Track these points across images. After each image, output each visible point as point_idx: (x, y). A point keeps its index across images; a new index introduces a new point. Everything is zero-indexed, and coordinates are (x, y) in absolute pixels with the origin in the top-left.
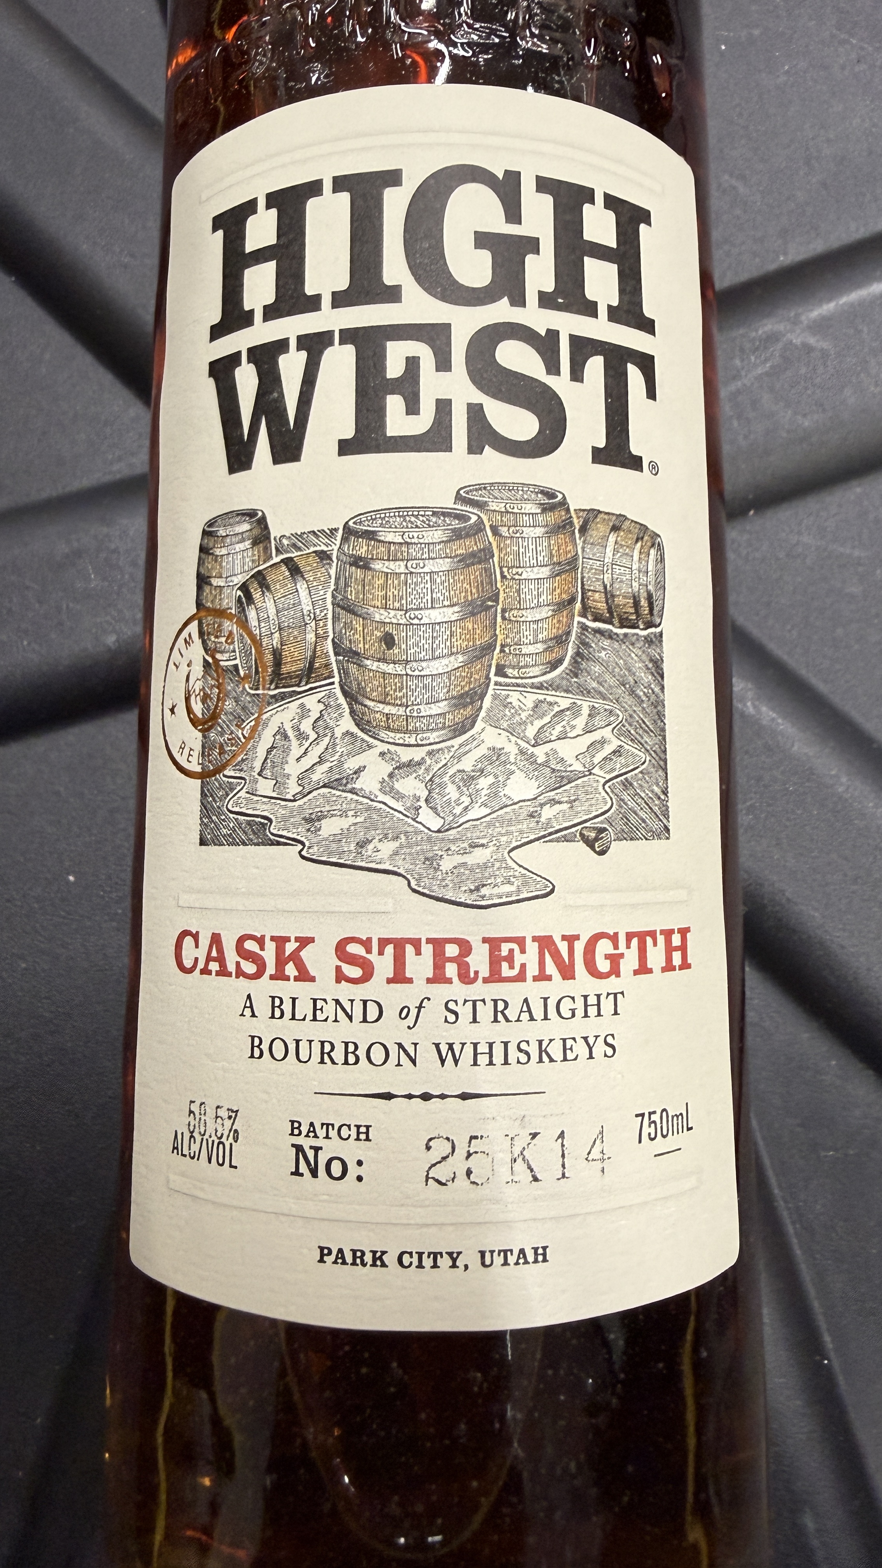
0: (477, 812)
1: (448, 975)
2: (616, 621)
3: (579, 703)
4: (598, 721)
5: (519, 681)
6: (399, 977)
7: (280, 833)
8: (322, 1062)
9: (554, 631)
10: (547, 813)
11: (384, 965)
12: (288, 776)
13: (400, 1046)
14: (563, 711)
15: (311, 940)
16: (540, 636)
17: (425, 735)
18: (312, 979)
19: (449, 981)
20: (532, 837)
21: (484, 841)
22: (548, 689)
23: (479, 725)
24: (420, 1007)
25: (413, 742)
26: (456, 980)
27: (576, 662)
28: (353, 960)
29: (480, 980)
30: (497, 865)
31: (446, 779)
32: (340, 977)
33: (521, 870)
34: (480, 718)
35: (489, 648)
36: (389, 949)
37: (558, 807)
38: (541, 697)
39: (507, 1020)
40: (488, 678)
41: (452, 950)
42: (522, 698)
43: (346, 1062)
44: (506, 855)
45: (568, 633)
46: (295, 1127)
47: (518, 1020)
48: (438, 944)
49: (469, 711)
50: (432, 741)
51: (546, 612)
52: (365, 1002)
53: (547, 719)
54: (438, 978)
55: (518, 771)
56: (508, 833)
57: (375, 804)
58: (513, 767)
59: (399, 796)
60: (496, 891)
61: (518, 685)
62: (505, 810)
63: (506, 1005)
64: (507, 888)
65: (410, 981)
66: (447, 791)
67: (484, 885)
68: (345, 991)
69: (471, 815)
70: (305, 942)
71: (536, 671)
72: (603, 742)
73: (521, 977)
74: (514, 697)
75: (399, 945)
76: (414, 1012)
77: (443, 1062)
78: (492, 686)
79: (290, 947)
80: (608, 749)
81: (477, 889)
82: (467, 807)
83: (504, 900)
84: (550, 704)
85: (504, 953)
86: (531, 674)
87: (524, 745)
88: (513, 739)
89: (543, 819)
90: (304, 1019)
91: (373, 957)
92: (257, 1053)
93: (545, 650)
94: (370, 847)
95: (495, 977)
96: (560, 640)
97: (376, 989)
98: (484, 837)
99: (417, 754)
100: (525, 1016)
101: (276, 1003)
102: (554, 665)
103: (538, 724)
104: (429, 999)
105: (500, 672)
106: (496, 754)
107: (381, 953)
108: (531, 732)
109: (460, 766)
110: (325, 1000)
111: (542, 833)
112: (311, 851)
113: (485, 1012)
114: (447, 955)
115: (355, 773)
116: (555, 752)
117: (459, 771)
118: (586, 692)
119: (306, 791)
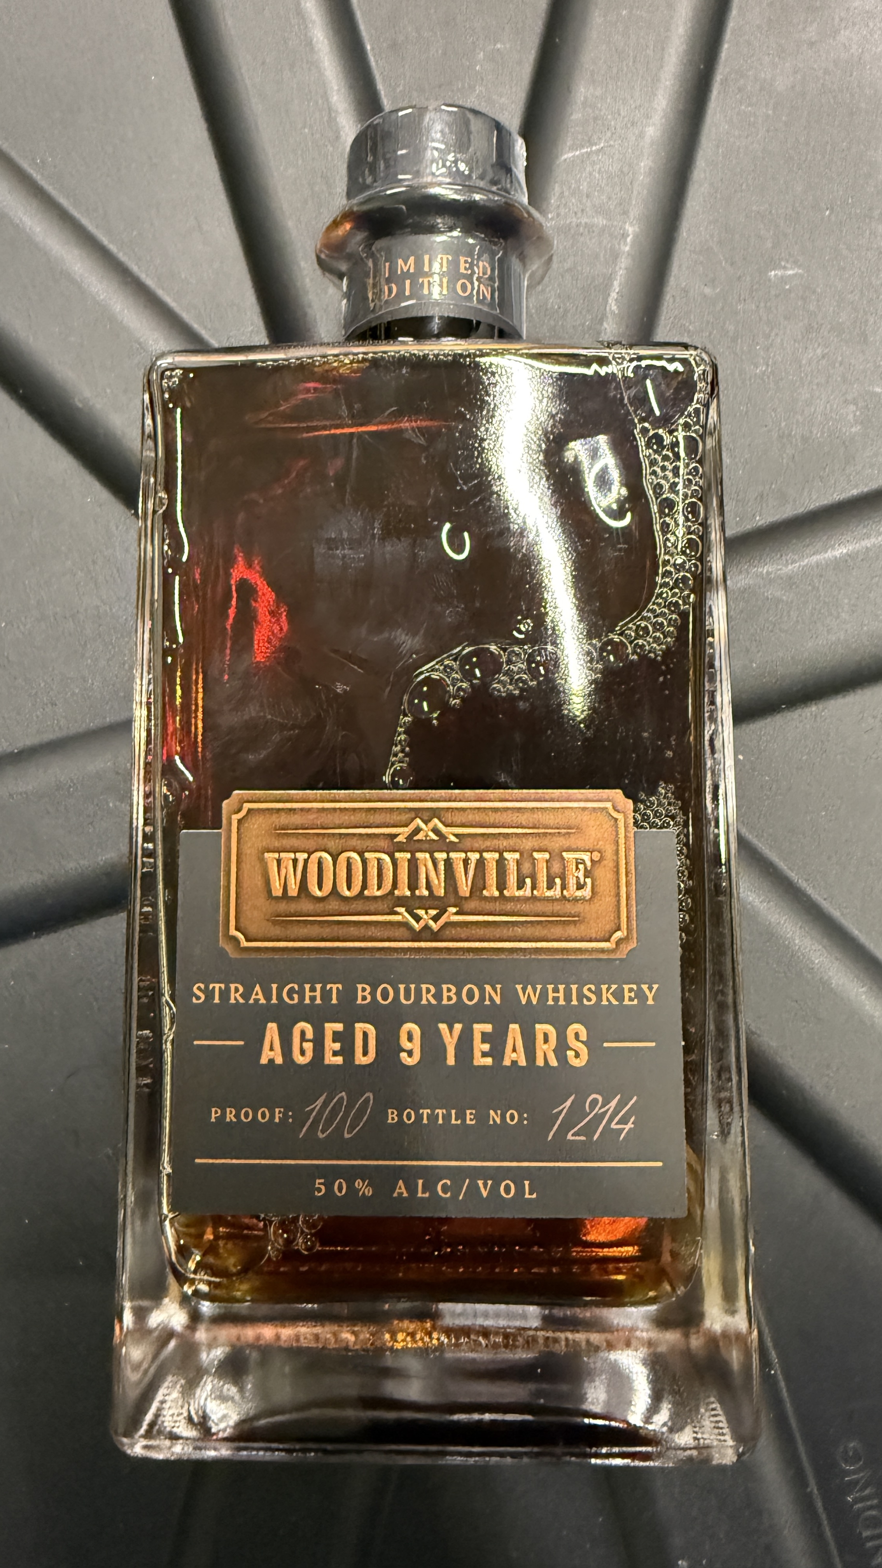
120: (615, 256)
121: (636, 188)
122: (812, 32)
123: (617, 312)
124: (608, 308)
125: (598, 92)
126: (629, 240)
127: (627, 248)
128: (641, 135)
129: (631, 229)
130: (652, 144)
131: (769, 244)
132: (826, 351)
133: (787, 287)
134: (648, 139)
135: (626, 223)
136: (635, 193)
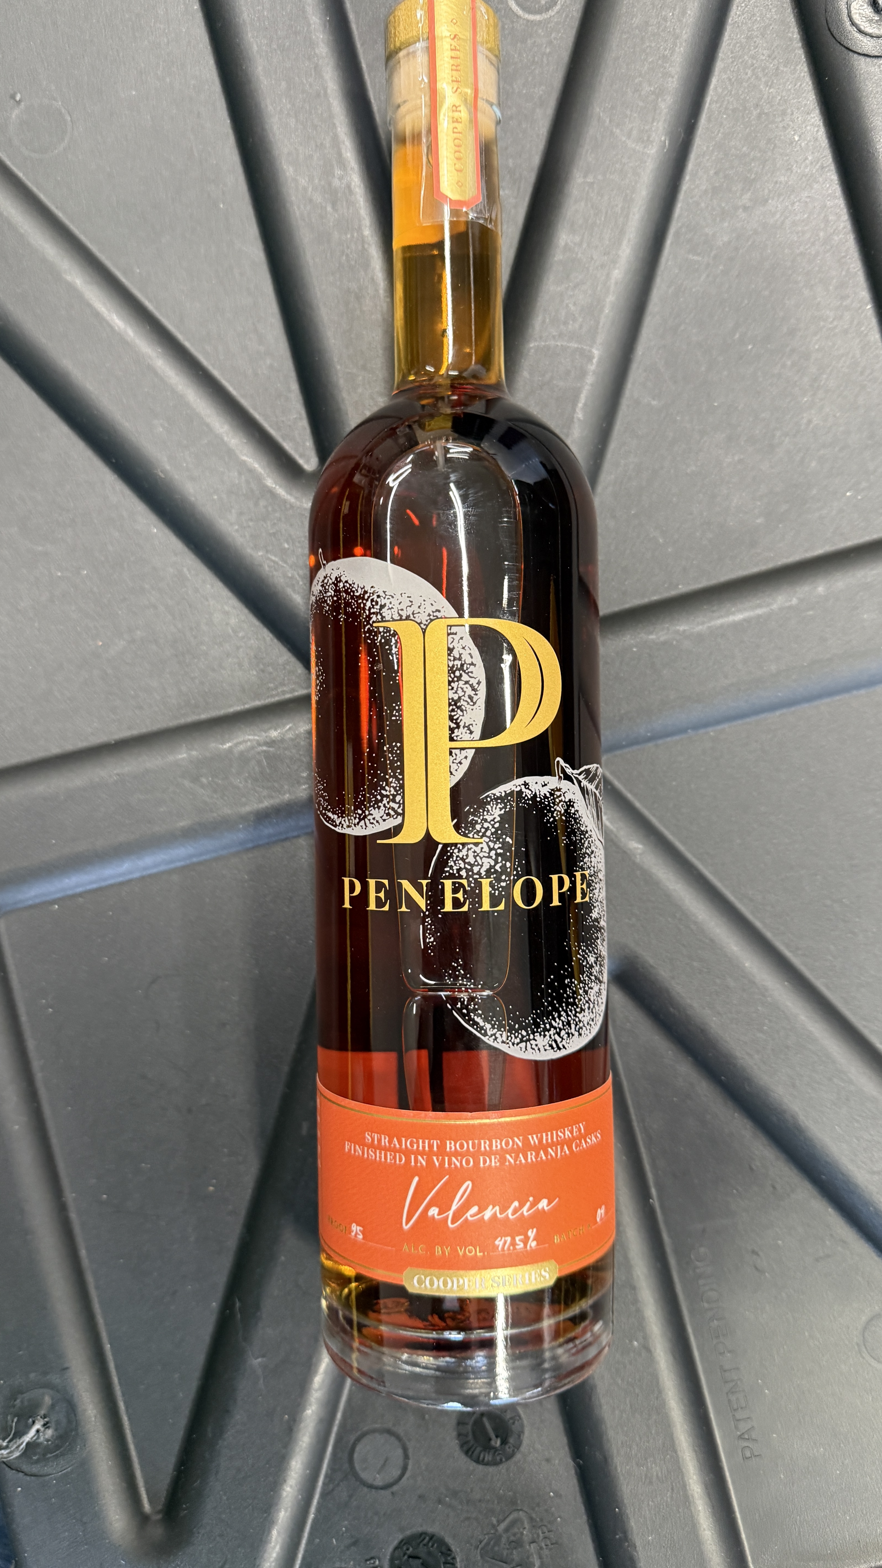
120: (583, 374)
121: (603, 320)
122: (746, 199)
123: (582, 419)
124: (575, 416)
125: (577, 239)
126: (595, 361)
127: (592, 367)
128: (608, 276)
129: (596, 353)
130: (616, 283)
131: (703, 369)
132: (742, 457)
133: (716, 404)
134: (613, 281)
135: (592, 347)
136: (601, 324)
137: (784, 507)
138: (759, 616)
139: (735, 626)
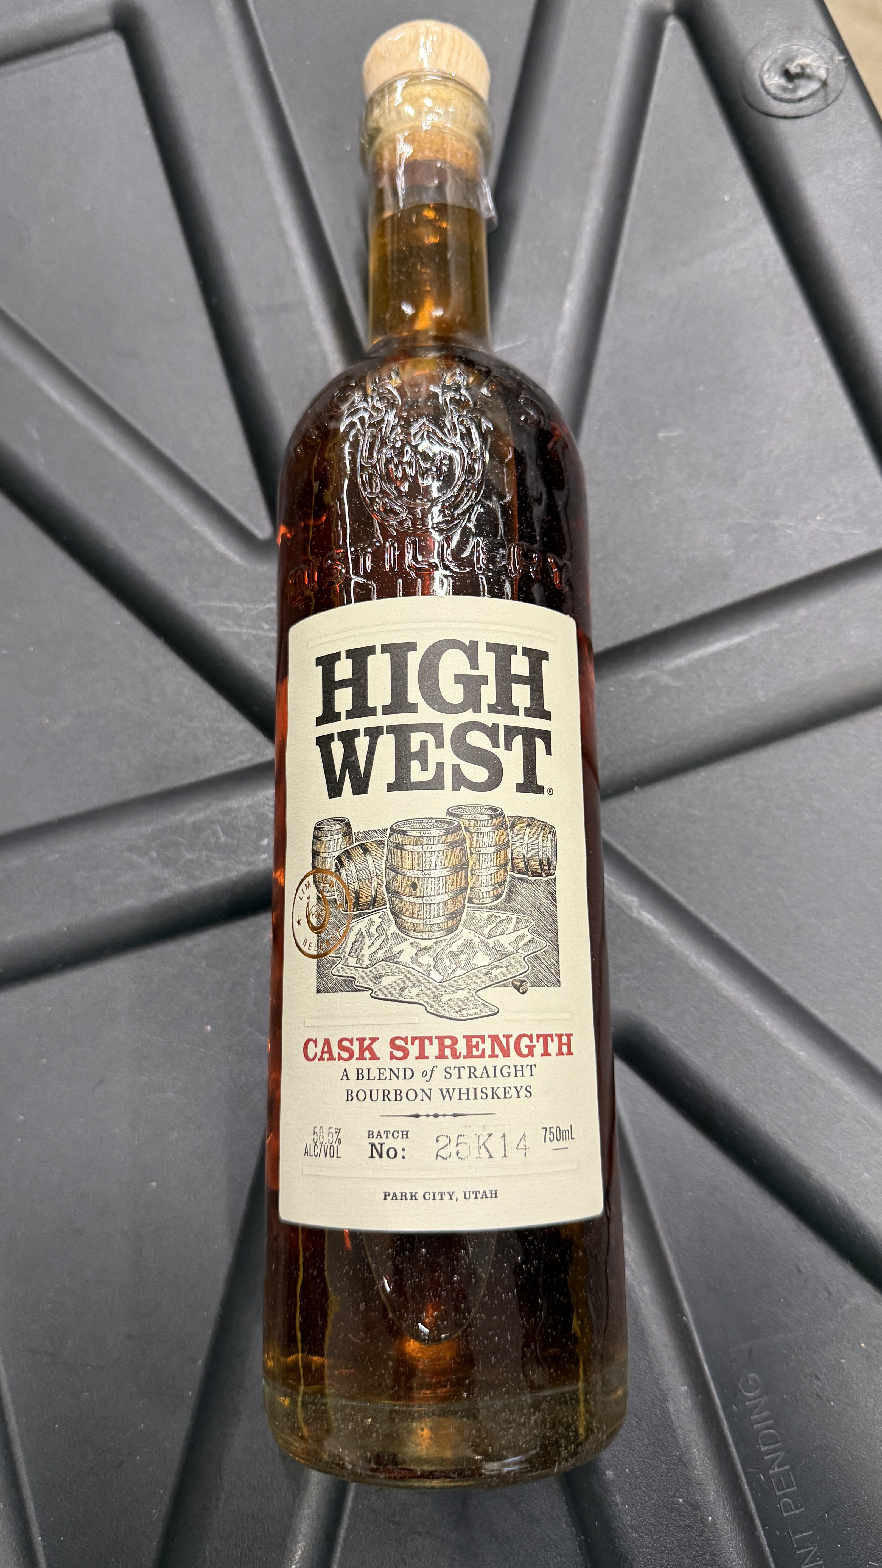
0: (459, 972)
1: (446, 1054)
2: (530, 874)
3: (511, 916)
4: (520, 925)
5: (480, 906)
6: (422, 1056)
7: (361, 985)
8: (384, 1100)
9: (498, 879)
10: (495, 972)
11: (414, 1050)
12: (364, 956)
13: (423, 1090)
14: (502, 920)
15: (377, 1039)
16: (490, 882)
17: (433, 934)
18: (378, 1059)
19: (447, 1058)
20: (487, 985)
21: (463, 987)
22: (494, 909)
23: (460, 928)
24: (432, 1071)
25: (427, 937)
26: (450, 1057)
27: (509, 895)
28: (399, 1048)
29: (462, 1057)
30: (470, 999)
31: (444, 955)
32: (392, 1057)
33: (482, 1001)
34: (460, 925)
35: (465, 889)
36: (417, 1042)
37: (500, 970)
38: (491, 914)
39: (476, 1077)
40: (464, 904)
41: (448, 1042)
42: (481, 914)
43: (396, 1100)
44: (474, 994)
45: (505, 881)
46: (370, 1134)
47: (481, 1077)
48: (441, 1039)
49: (454, 922)
50: (436, 936)
51: (493, 870)
52: (405, 1069)
53: (494, 925)
54: (441, 1056)
55: (480, 951)
56: (475, 983)
57: (408, 969)
58: (477, 949)
59: (420, 965)
60: (469, 1012)
61: (479, 908)
62: (473, 971)
63: (475, 1070)
64: (475, 1010)
65: (427, 1058)
66: (444, 962)
67: (463, 1009)
68: (395, 1064)
69: (457, 973)
70: (374, 1040)
71: (489, 900)
72: (523, 936)
73: (482, 1055)
74: (477, 914)
75: (422, 1040)
76: (429, 1073)
77: (444, 1098)
78: (466, 908)
79: (366, 1043)
80: (526, 940)
81: (460, 1011)
82: (454, 970)
83: (474, 1016)
84: (496, 917)
85: (474, 1043)
86: (486, 902)
87: (482, 938)
88: (477, 935)
89: (493, 976)
90: (374, 1079)
91: (409, 1046)
92: (350, 1098)
93: (493, 890)
94: (406, 991)
95: (469, 1055)
96: (501, 884)
97: (411, 1062)
98: (464, 984)
99: (429, 943)
100: (485, 1075)
101: (360, 1072)
102: (498, 897)
103: (490, 927)
104: (437, 1067)
105: (470, 901)
106: (469, 943)
107: (413, 1044)
108: (486, 931)
109: (450, 949)
110: (385, 1069)
111: (493, 983)
112: (376, 993)
113: (465, 1073)
114: (445, 1044)
115: (398, 953)
116: (499, 941)
117: (450, 952)
118: (514, 911)
119: (373, 963)
122: (684, 255)
128: (553, 333)
130: (564, 338)
131: (657, 413)
132: (705, 492)
133: (672, 446)
134: (560, 336)
137: (754, 536)
138: (740, 644)
139: (715, 656)
